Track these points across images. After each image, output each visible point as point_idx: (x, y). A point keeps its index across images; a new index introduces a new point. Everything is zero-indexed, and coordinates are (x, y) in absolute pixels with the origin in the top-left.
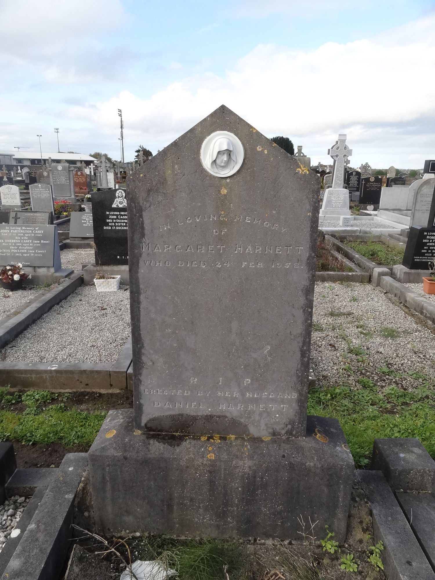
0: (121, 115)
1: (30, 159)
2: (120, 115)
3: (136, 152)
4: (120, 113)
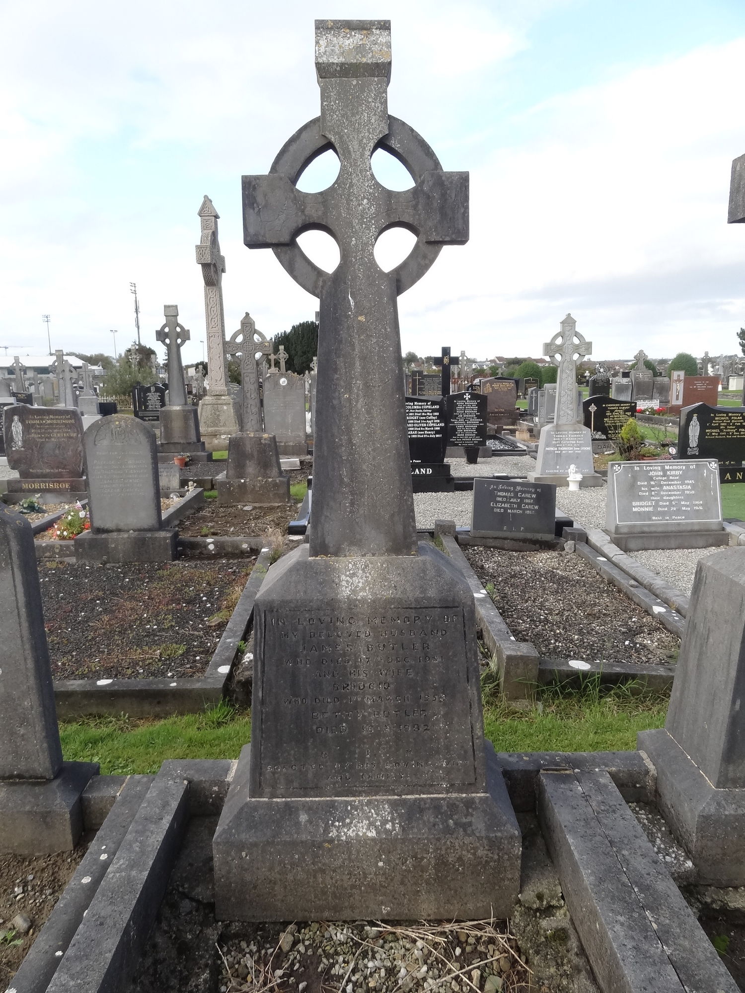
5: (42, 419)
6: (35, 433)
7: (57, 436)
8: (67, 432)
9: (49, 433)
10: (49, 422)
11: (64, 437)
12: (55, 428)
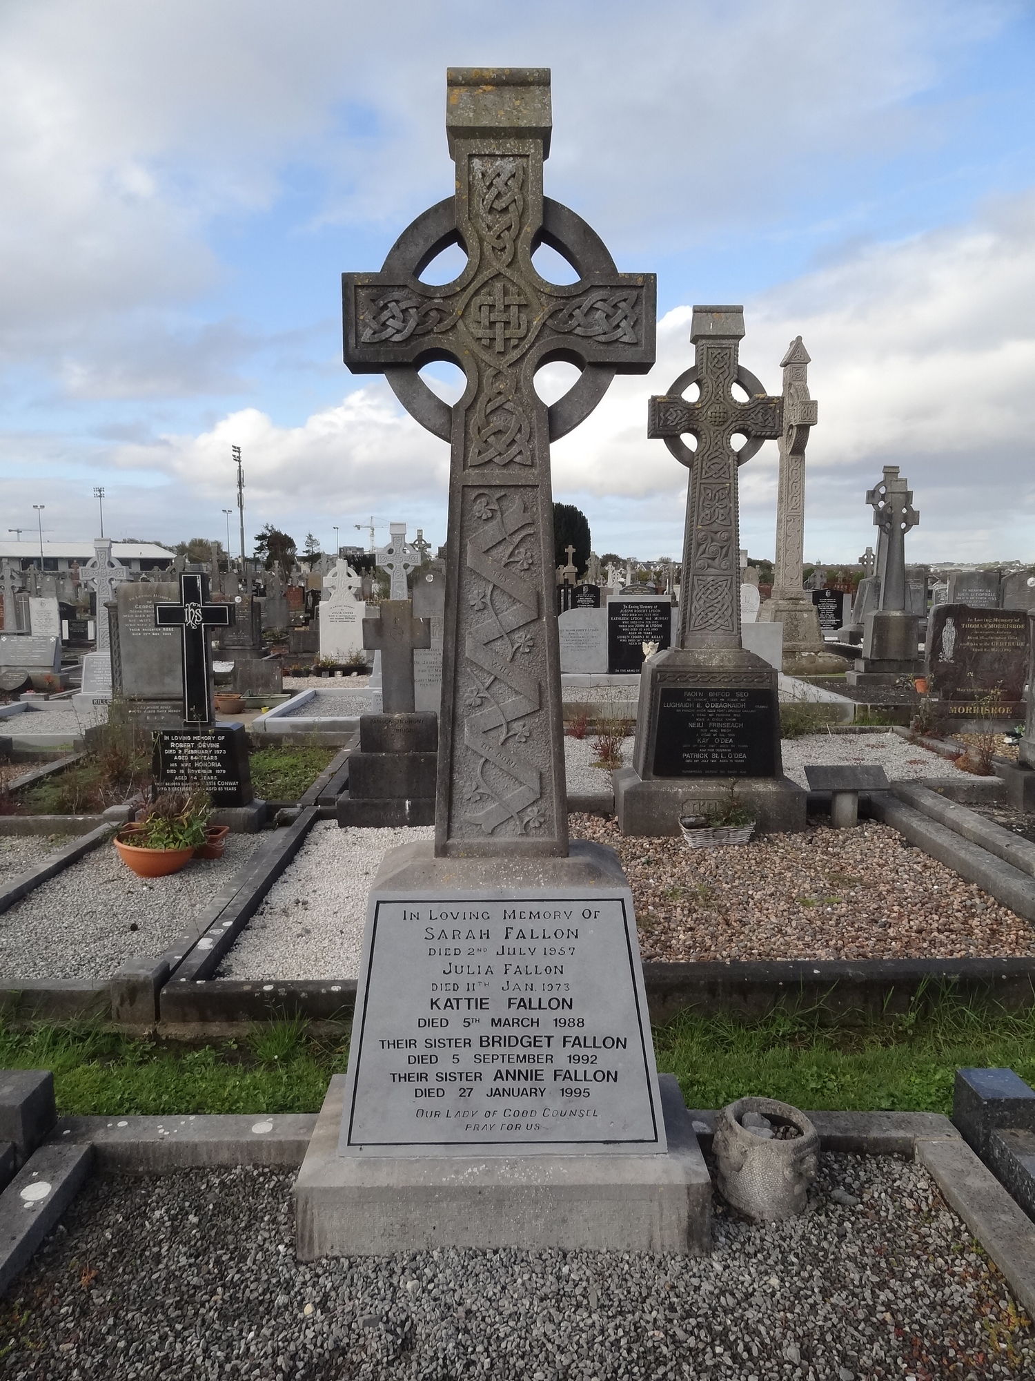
0: (239, 457)
1: (20, 558)
2: (238, 459)
3: (257, 539)
4: (237, 454)
5: (984, 623)
6: (971, 641)
7: (999, 646)
8: (1013, 640)
9: (990, 641)
10: (992, 626)
11: (1007, 647)
12: (998, 635)
